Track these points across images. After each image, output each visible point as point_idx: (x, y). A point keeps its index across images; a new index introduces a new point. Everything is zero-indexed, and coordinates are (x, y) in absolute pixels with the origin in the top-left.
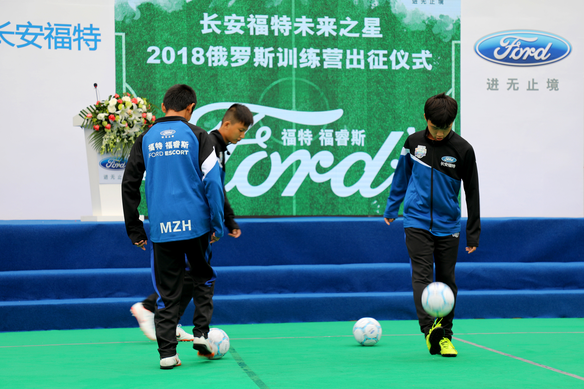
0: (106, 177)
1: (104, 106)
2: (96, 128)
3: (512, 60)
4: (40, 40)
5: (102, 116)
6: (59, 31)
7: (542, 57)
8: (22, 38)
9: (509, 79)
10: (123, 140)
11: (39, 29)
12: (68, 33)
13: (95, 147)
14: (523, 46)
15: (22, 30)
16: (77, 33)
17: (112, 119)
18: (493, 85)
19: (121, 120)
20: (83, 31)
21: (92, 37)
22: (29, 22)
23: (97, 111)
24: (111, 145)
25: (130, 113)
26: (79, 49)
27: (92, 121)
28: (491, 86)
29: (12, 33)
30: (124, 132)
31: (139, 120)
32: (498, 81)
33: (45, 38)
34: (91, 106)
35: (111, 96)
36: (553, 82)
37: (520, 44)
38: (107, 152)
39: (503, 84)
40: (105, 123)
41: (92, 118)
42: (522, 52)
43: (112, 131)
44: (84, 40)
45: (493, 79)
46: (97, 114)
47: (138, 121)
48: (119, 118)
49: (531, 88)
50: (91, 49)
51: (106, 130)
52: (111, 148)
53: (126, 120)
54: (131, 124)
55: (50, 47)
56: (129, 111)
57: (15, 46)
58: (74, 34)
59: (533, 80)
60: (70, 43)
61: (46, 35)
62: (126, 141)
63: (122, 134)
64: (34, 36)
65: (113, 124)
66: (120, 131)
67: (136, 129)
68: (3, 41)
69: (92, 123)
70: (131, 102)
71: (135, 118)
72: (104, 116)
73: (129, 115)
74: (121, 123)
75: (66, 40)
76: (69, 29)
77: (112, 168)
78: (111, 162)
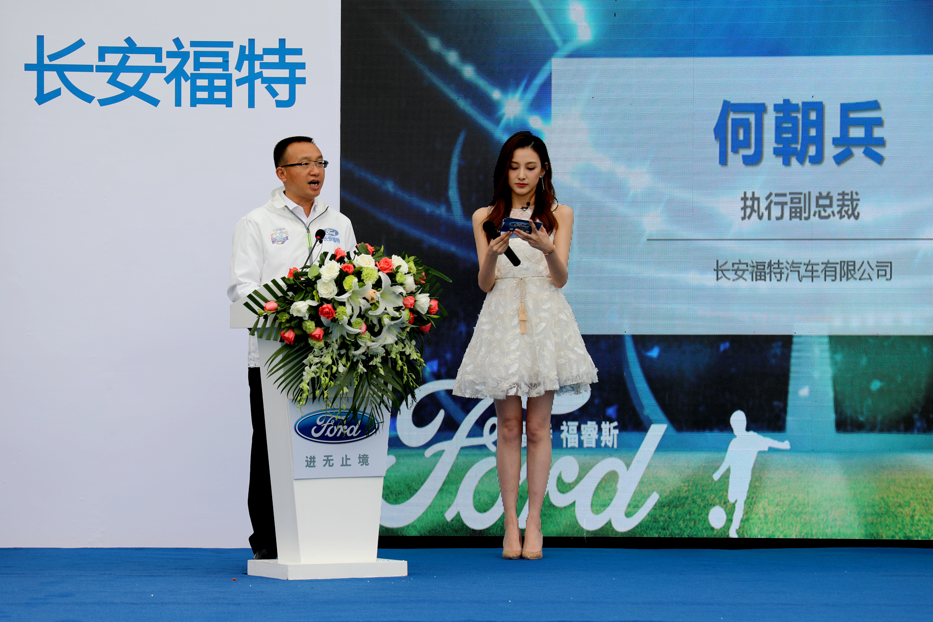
0: (311, 462)
1: (308, 279)
2: (288, 339)
4: (156, 85)
5: (301, 307)
6: (203, 60)
8: (113, 81)
10: (353, 366)
11: (153, 57)
12: (225, 65)
13: (282, 386)
15: (113, 60)
16: (246, 64)
17: (327, 314)
19: (351, 317)
20: (260, 57)
21: (285, 73)
22: (129, 40)
23: (290, 294)
24: (325, 380)
25: (372, 299)
26: (251, 104)
27: (276, 319)
29: (88, 68)
30: (357, 347)
31: (397, 314)
33: (168, 80)
34: (274, 282)
35: (326, 254)
38: (314, 398)
40: (310, 326)
41: (278, 312)
43: (327, 345)
44: (265, 80)
46: (292, 302)
47: (393, 319)
48: (344, 313)
50: (280, 104)
51: (311, 342)
52: (324, 387)
53: (360, 316)
54: (374, 326)
55: (178, 103)
56: (370, 292)
57: (95, 101)
58: (239, 67)
60: (228, 89)
61: (169, 71)
62: (361, 368)
63: (353, 352)
64: (141, 74)
65: (329, 328)
66: (348, 344)
67: (388, 338)
68: (65, 90)
69: (276, 325)
70: (377, 268)
71: (386, 309)
72: (307, 307)
73: (371, 304)
74: (350, 324)
75: (219, 83)
76: (228, 52)
77: (327, 438)
78: (325, 423)
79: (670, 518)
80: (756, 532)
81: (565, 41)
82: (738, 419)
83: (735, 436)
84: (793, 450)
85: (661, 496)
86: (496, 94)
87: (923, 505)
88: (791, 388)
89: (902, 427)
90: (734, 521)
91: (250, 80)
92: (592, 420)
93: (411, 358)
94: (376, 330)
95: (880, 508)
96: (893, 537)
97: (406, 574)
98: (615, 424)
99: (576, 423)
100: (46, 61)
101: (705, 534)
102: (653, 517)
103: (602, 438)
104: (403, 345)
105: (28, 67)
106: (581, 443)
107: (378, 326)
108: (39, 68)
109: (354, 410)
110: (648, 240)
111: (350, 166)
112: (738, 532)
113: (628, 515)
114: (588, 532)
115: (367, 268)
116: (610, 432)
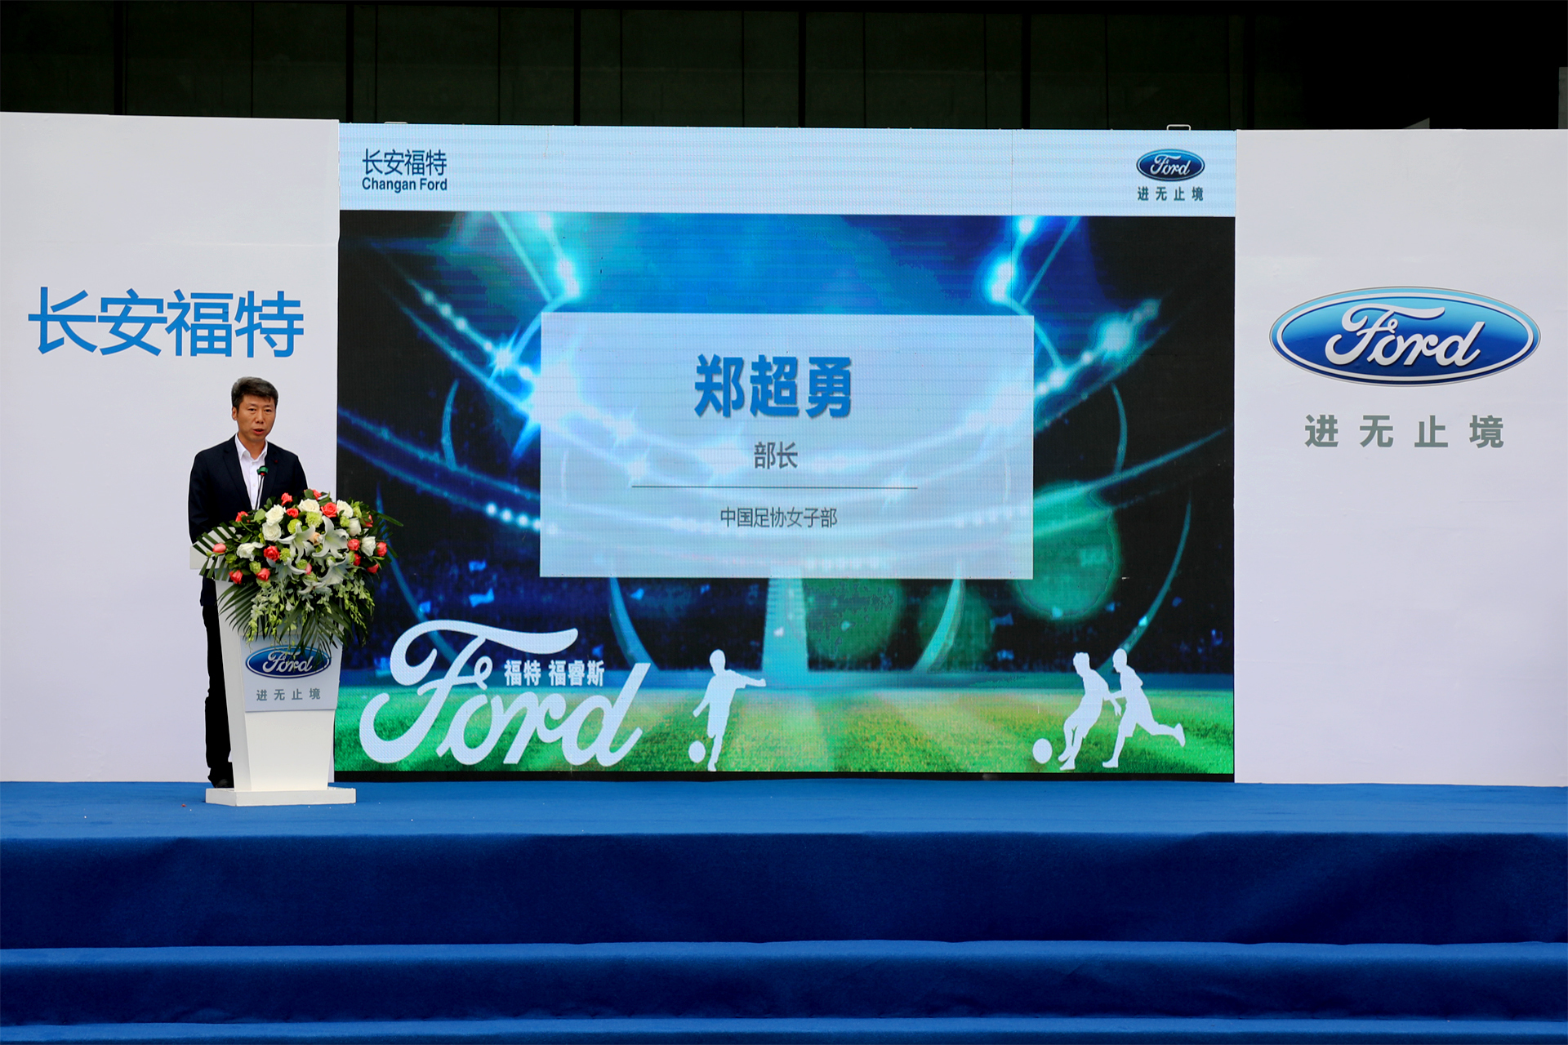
0: (262, 695)
1: (256, 523)
2: (235, 579)
3: (1374, 368)
4: (157, 335)
5: (247, 549)
6: (203, 311)
7: (1458, 358)
8: (115, 331)
9: (1366, 418)
10: (302, 604)
11: (155, 307)
12: (225, 316)
13: (235, 621)
14: (1405, 331)
15: (115, 310)
16: (245, 314)
17: (272, 556)
18: (1322, 431)
19: (295, 558)
20: (259, 309)
21: (283, 324)
22: (131, 292)
23: (239, 536)
24: (273, 618)
25: (316, 542)
26: (250, 354)
27: (224, 560)
28: (1317, 435)
29: (91, 319)
30: (304, 587)
32: (1336, 422)
33: (169, 330)
36: (1486, 425)
37: (1395, 326)
38: (264, 636)
39: (1349, 431)
40: (256, 567)
41: (226, 554)
42: (1402, 346)
43: (274, 585)
44: (263, 331)
45: (1323, 417)
46: (239, 545)
47: (338, 560)
48: (288, 555)
49: (1427, 439)
50: (278, 354)
51: (259, 582)
52: (273, 624)
53: (304, 557)
54: (321, 567)
55: (179, 352)
56: (314, 535)
57: (97, 350)
58: (238, 318)
59: (1433, 418)
60: (227, 339)
61: (170, 322)
62: (309, 607)
63: (300, 592)
64: (143, 325)
65: (275, 569)
66: (296, 584)
67: (335, 579)
68: (68, 340)
69: (225, 566)
70: (321, 513)
71: (330, 551)
72: (253, 549)
73: (315, 547)
74: (294, 564)
75: (218, 333)
76: (227, 304)
77: (279, 673)
78: (276, 658)
79: (652, 752)
80: (733, 766)
81: (554, 296)
82: (718, 658)
83: (714, 675)
84: (768, 687)
85: (643, 732)
86: (487, 346)
87: (889, 739)
88: (767, 630)
89: (869, 665)
90: (712, 756)
91: (249, 330)
92: (578, 659)
93: (360, 598)
94: (322, 571)
95: (849, 742)
96: (860, 769)
97: (354, 801)
98: (601, 663)
99: (564, 662)
100: (50, 312)
101: (685, 768)
102: (636, 752)
103: (588, 676)
104: (352, 585)
105: (32, 317)
106: (568, 681)
107: (323, 567)
108: (43, 318)
109: (302, 646)
110: (633, 487)
111: (347, 414)
112: (716, 765)
113: (613, 750)
114: (574, 766)
115: (311, 512)
116: (596, 671)
